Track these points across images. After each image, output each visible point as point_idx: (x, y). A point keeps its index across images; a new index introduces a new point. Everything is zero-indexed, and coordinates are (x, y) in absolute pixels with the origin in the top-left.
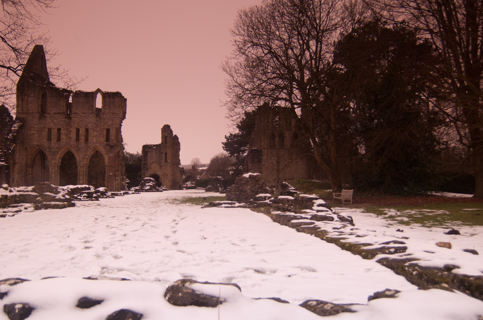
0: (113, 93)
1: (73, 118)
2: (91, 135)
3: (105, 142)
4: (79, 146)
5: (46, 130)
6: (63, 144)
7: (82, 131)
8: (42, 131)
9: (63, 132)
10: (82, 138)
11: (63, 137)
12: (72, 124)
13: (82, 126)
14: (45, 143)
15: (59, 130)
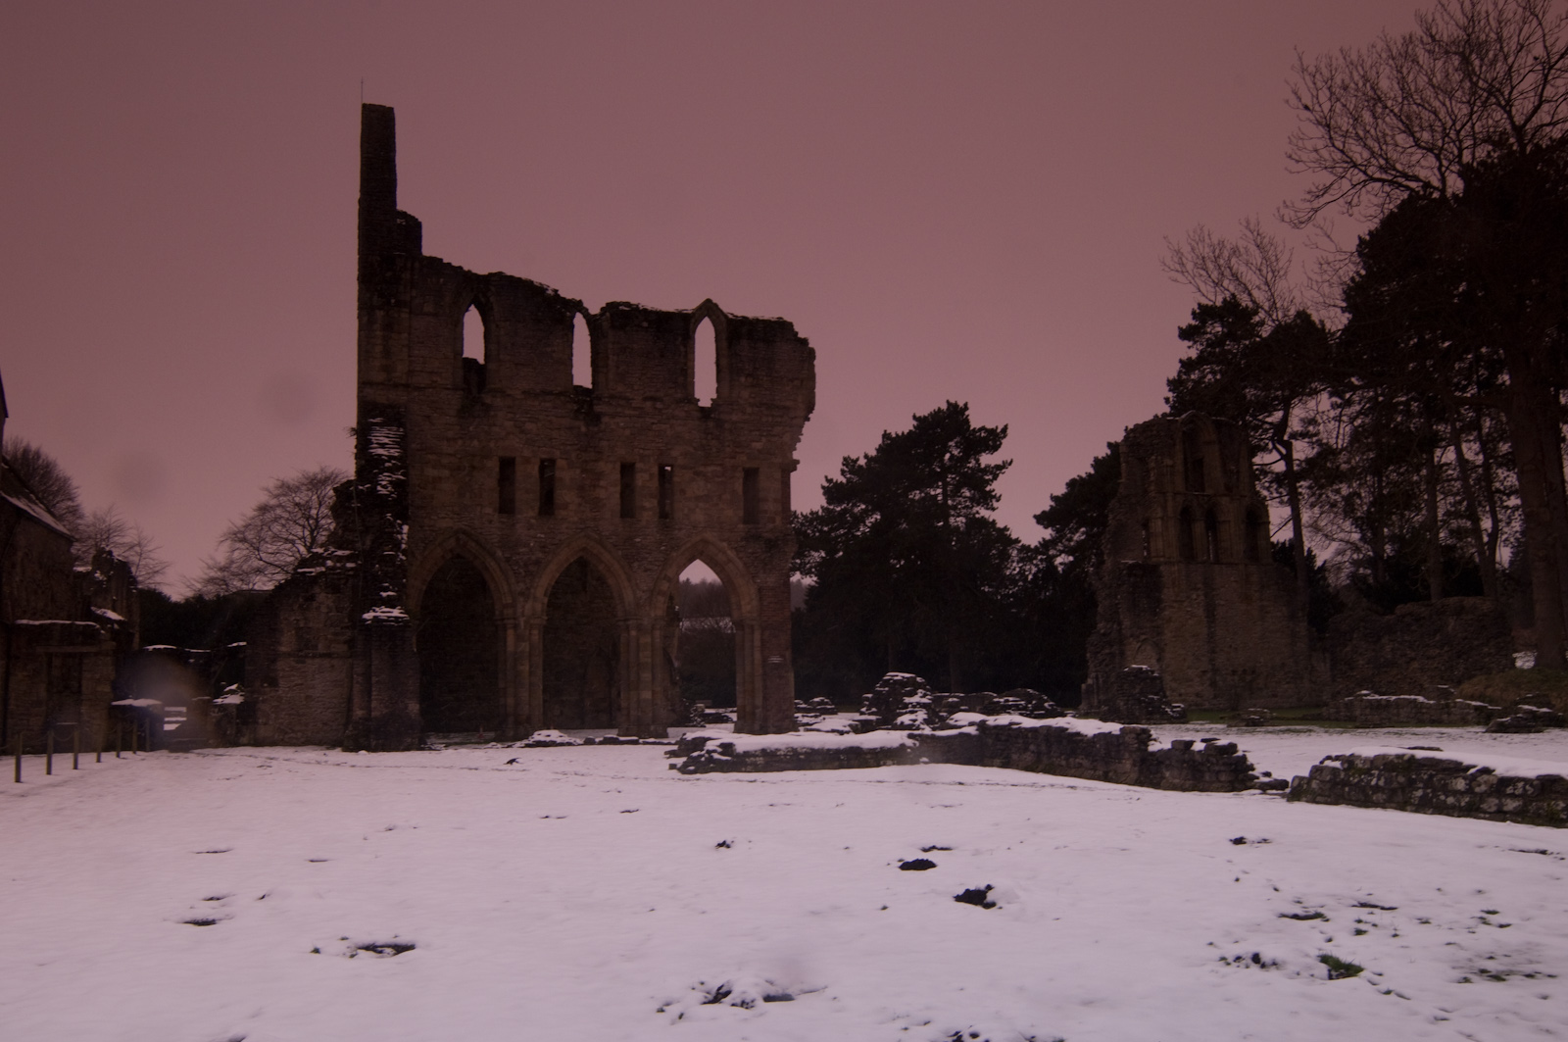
0: (763, 320)
1: (605, 419)
2: (683, 492)
3: (741, 526)
4: (638, 540)
5: (493, 465)
6: (567, 528)
7: (646, 476)
8: (473, 467)
9: (565, 474)
10: (648, 505)
11: (566, 496)
12: (604, 443)
13: (647, 452)
14: (490, 522)
15: (547, 466)
